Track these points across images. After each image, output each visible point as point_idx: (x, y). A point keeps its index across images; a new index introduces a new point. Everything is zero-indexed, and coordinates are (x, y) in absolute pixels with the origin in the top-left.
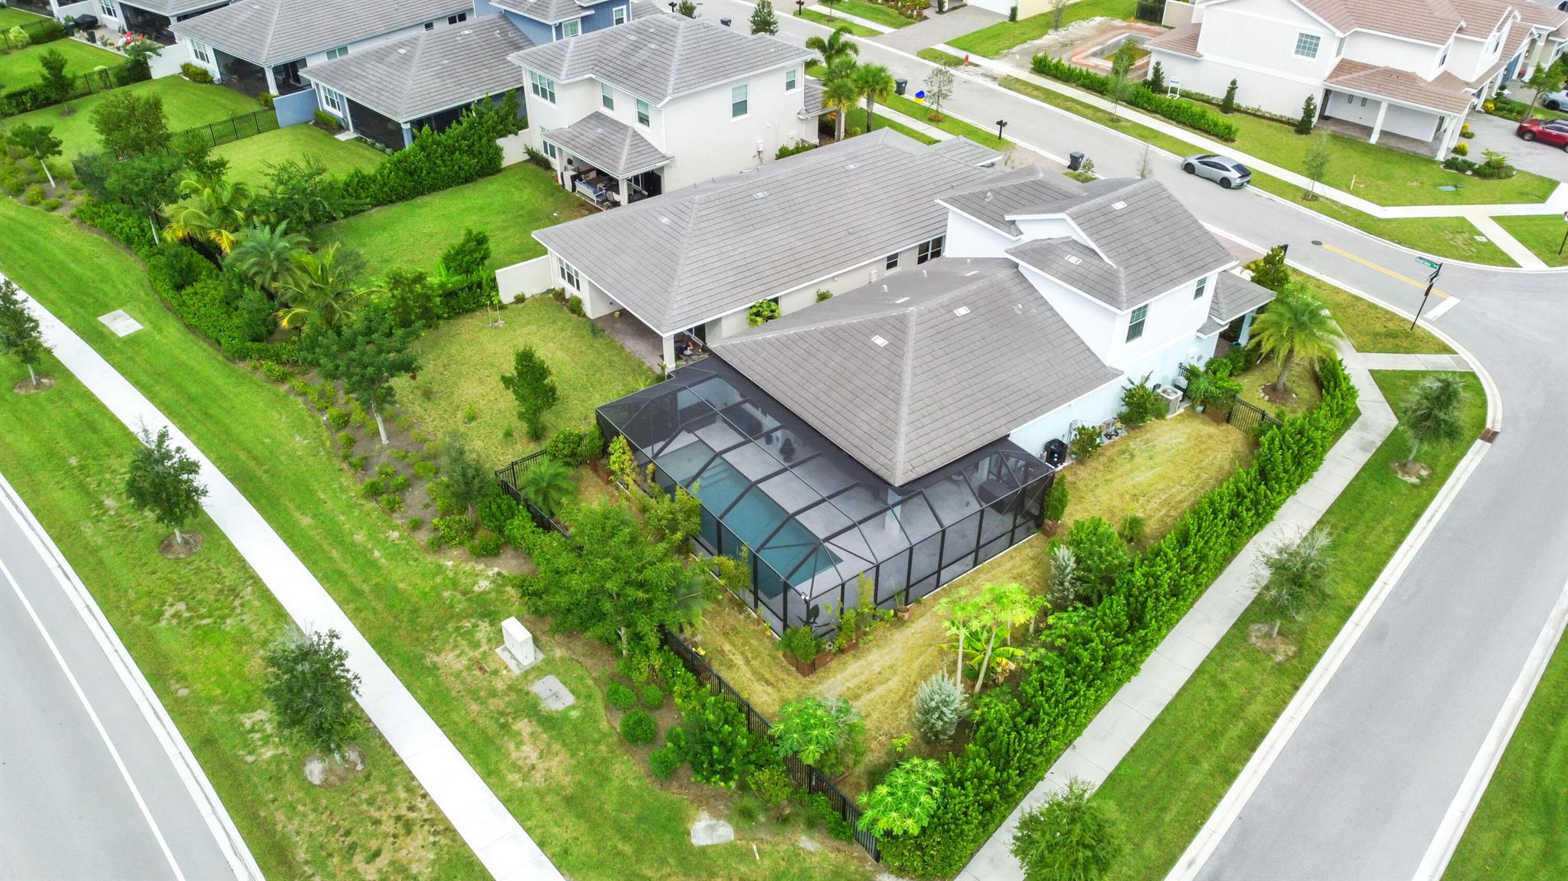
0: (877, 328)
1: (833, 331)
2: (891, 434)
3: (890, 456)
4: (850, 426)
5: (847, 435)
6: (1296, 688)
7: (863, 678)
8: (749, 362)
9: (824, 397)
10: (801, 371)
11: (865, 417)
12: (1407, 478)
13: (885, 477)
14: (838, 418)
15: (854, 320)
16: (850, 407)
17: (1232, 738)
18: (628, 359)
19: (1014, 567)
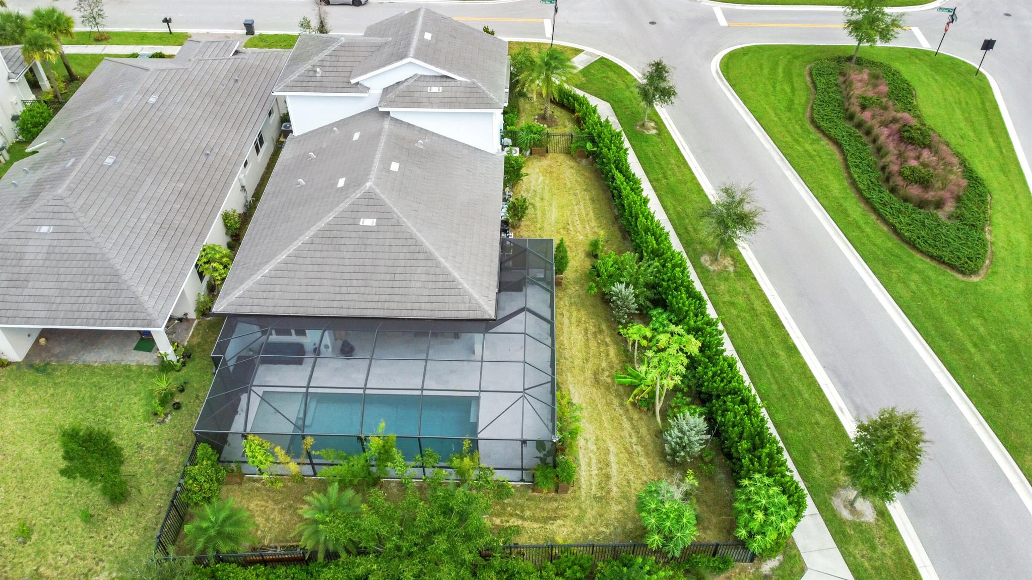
0: (356, 212)
1: (322, 235)
2: (450, 283)
3: (467, 299)
4: (414, 298)
5: (416, 306)
6: (755, 279)
7: (594, 461)
8: (270, 303)
9: (367, 290)
10: (326, 282)
11: (419, 285)
12: (651, 132)
13: (479, 317)
14: (396, 298)
15: (330, 218)
16: (397, 284)
17: (771, 328)
18: (107, 370)
19: (569, 318)
